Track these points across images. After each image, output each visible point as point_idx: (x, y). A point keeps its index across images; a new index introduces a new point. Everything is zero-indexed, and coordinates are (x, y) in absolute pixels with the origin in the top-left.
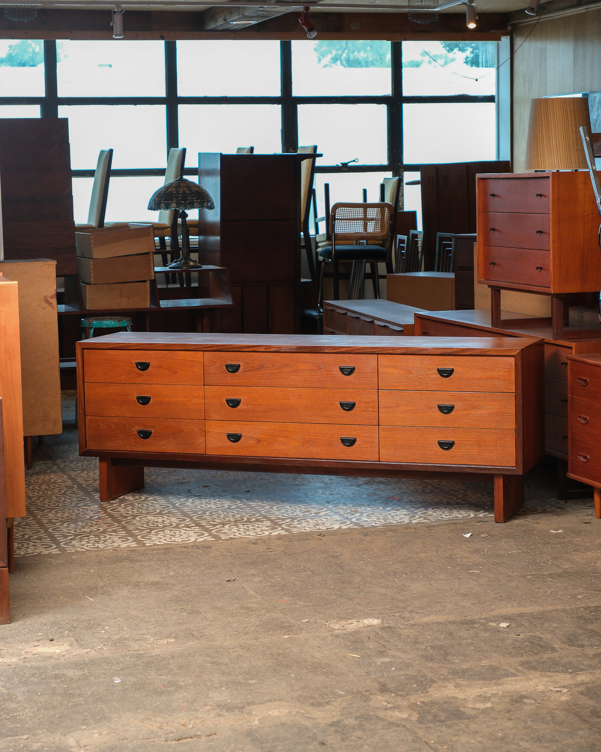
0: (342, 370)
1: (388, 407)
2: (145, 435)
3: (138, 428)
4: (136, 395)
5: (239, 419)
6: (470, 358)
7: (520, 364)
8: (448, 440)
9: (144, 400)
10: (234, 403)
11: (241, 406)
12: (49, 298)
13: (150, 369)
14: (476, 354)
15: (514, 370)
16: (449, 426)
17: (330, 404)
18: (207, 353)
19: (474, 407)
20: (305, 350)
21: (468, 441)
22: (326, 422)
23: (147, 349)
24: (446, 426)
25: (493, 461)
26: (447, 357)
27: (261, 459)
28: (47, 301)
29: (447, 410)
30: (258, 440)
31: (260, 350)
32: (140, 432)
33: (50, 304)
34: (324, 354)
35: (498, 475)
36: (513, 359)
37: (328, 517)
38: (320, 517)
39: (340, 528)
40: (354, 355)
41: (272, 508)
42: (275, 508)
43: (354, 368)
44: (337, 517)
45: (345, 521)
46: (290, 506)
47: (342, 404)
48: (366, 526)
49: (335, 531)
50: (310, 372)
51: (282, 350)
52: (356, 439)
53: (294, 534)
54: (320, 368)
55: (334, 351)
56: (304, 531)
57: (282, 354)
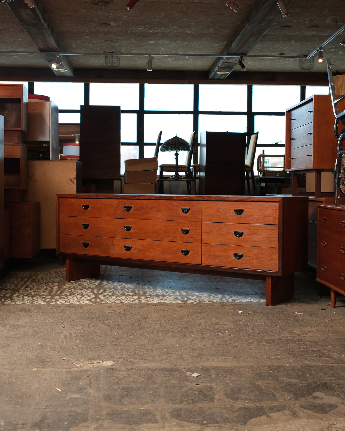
0: (183, 209)
1: (207, 232)
2: (86, 245)
3: (83, 241)
4: (82, 223)
5: (131, 238)
6: (253, 203)
7: (281, 206)
8: (240, 253)
9: (86, 226)
10: (128, 229)
11: (131, 231)
12: (72, 179)
13: (89, 209)
14: (256, 200)
15: (278, 210)
16: (240, 245)
17: (176, 230)
18: (116, 200)
19: (254, 234)
20: (164, 198)
21: (250, 254)
22: (174, 241)
23: (88, 198)
24: (238, 244)
25: (265, 267)
26: (240, 202)
27: (140, 261)
28: (71, 181)
29: (239, 235)
30: (139, 250)
31: (141, 198)
32: (83, 243)
33: (73, 182)
34: (174, 201)
35: (268, 276)
36: (278, 204)
37: (173, 296)
38: (169, 296)
39: (171, 302)
40: (189, 201)
41: (150, 290)
42: (151, 290)
43: (189, 209)
44: (178, 297)
45: (180, 299)
46: (160, 290)
47: (182, 230)
48: (187, 302)
49: (166, 304)
50: (166, 211)
51: (152, 199)
52: (189, 251)
53: (141, 304)
54: (171, 209)
55: (179, 199)
56: (149, 302)
57: (152, 201)
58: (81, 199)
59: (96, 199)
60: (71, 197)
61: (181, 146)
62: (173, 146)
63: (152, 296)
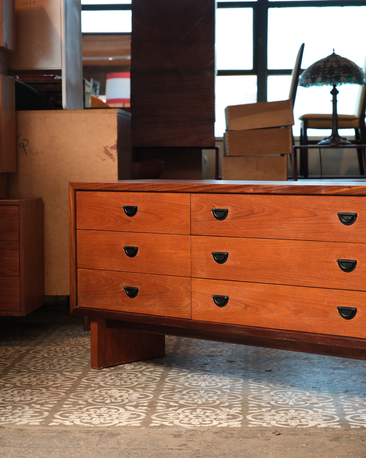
0: (341, 216)
2: (132, 292)
3: (125, 284)
4: (124, 245)
5: (226, 278)
9: (132, 252)
10: (221, 258)
11: (228, 262)
12: (109, 149)
13: (138, 214)
17: (326, 262)
18: (194, 195)
20: (298, 191)
22: (322, 285)
23: (134, 190)
27: (248, 329)
28: (107, 152)
30: (246, 304)
31: (248, 191)
32: (127, 289)
33: (110, 155)
34: (321, 197)
37: (320, 411)
38: (311, 409)
39: (315, 427)
40: (356, 198)
41: (269, 392)
42: (272, 393)
43: (356, 215)
44: (332, 411)
45: (336, 417)
46: (293, 392)
47: (340, 263)
48: (352, 427)
49: (303, 429)
50: (303, 219)
51: (273, 192)
52: (356, 310)
53: (248, 428)
54: (315, 215)
55: (332, 192)
56: (265, 425)
57: (273, 196)
58: (121, 193)
59: (152, 194)
60: (99, 188)
61: (344, 73)
62: (327, 74)
63: (273, 407)
